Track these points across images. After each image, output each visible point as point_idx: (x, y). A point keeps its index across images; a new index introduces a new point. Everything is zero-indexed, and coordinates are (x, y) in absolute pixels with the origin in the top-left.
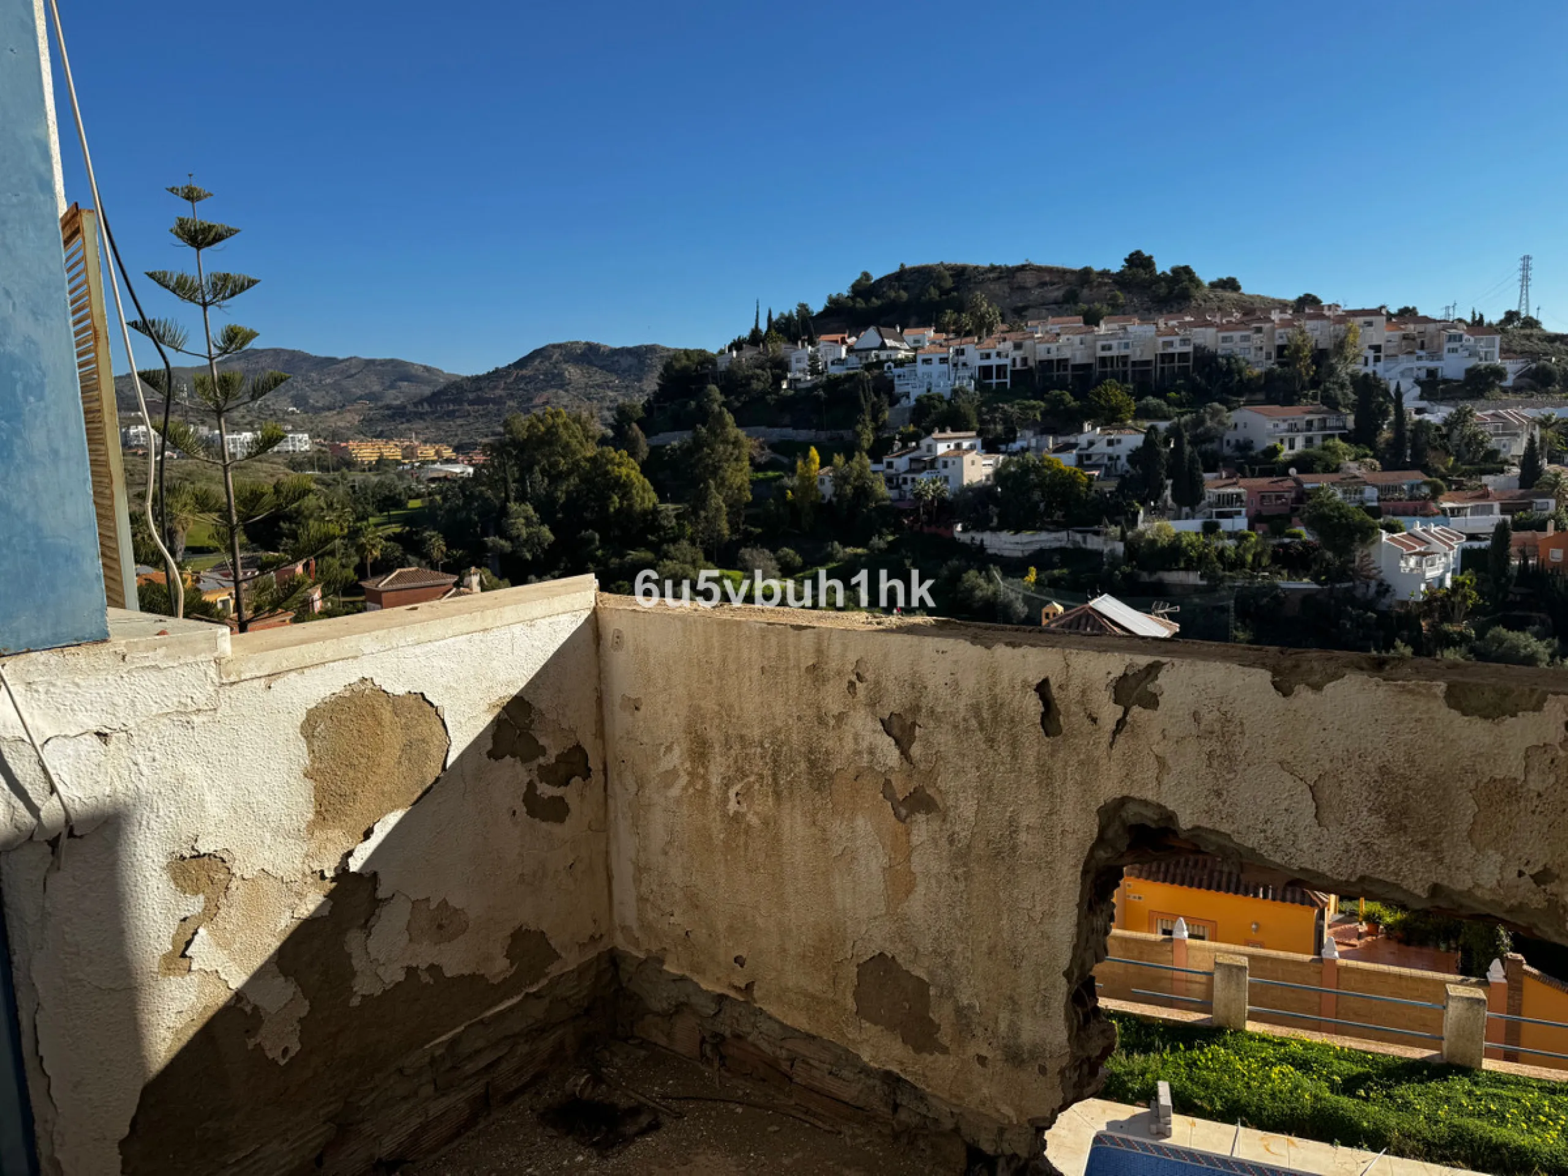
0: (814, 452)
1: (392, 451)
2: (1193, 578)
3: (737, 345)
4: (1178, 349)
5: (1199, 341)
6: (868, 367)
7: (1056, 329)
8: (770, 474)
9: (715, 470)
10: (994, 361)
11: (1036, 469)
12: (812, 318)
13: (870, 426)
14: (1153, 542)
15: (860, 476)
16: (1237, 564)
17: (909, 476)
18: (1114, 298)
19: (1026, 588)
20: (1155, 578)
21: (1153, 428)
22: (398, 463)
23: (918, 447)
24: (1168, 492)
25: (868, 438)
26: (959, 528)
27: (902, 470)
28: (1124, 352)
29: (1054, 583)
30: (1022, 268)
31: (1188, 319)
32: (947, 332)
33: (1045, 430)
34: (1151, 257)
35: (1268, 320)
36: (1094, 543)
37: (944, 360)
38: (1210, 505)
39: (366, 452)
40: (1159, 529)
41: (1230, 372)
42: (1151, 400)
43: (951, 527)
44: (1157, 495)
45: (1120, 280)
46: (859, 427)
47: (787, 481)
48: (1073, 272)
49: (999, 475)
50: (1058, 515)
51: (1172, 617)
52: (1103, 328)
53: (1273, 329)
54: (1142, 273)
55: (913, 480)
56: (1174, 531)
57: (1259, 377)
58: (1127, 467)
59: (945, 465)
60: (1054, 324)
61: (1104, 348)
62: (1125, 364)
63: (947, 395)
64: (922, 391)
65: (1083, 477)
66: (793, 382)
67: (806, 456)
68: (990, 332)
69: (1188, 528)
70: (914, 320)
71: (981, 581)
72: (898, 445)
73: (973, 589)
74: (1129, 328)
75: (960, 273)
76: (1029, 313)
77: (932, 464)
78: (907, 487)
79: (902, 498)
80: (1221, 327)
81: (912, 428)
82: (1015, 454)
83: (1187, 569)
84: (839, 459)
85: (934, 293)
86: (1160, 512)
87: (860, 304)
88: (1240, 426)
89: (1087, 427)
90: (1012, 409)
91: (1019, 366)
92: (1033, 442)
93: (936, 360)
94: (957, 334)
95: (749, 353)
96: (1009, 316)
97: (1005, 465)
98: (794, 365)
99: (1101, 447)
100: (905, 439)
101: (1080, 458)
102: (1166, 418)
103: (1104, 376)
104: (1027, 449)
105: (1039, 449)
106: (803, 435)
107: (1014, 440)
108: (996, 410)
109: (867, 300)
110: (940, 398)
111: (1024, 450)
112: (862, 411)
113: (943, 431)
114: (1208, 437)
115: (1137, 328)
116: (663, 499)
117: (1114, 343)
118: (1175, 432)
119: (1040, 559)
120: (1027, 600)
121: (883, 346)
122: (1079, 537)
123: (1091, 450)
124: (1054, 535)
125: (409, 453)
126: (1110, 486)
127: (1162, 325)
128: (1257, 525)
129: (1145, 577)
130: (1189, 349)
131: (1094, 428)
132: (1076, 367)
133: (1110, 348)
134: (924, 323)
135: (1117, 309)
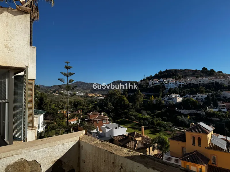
0: (153, 96)
1: (94, 95)
2: (217, 119)
3: (141, 81)
4: (212, 82)
5: (216, 81)
6: (161, 84)
7: (191, 79)
8: (146, 99)
9: (137, 99)
10: (181, 83)
11: (189, 100)
12: (153, 77)
13: (162, 92)
14: (210, 113)
15: (160, 100)
16: (225, 117)
17: (168, 100)
18: (201, 74)
19: (188, 119)
20: (210, 119)
21: (208, 94)
22: (94, 97)
23: (169, 96)
24: (212, 104)
25: (161, 94)
26: (176, 109)
27: (167, 99)
28: (203, 82)
29: (193, 119)
30: (186, 70)
31: (213, 77)
32: (174, 79)
33: (190, 94)
34: (207, 68)
35: (228, 77)
36: (199, 112)
37: (173, 83)
38: (220, 107)
39: (90, 95)
40: (211, 110)
41: (221, 85)
42: (208, 90)
43: (175, 109)
44: (210, 105)
45: (202, 71)
46: (160, 93)
47: (148, 101)
48: (194, 70)
49: (183, 101)
50: (193, 107)
51: (214, 126)
52: (199, 79)
53: (229, 79)
54: (205, 71)
55: (169, 101)
56: (213, 111)
57: (227, 86)
58: (204, 100)
59: (174, 99)
60: (191, 78)
61: (199, 82)
62: (203, 84)
63: (174, 88)
64: (170, 88)
65: (197, 101)
66: (149, 86)
67: (151, 97)
68: (181, 79)
69: (216, 110)
70: (168, 77)
71: (180, 118)
72: (166, 96)
73: (179, 119)
74: (204, 79)
75: (176, 71)
76: (187, 76)
77: (172, 98)
78: (168, 102)
79: (167, 104)
80: (219, 78)
81: (168, 93)
82: (185, 98)
83: (216, 117)
84: (156, 97)
85: (171, 73)
86: (211, 108)
87: (160, 75)
88: (224, 94)
89: (197, 94)
90: (185, 91)
91: (185, 84)
92: (188, 96)
93: (172, 83)
94: (175, 79)
95: (143, 82)
96: (184, 77)
97: (184, 99)
98: (150, 84)
99: (200, 97)
100: (167, 95)
101: (196, 99)
102: (211, 93)
103: (200, 86)
104: (188, 97)
105: (189, 97)
106: (151, 94)
107: (185, 95)
108: (182, 90)
109: (161, 74)
110: (173, 89)
111: (187, 97)
112: (160, 90)
113: (173, 94)
114: (218, 96)
115: (205, 79)
116: (130, 102)
117: (201, 81)
118: (212, 95)
119: (190, 114)
120: (188, 121)
121: (163, 81)
122: (197, 111)
123: (198, 97)
124: (192, 111)
125: (96, 95)
126: (202, 103)
127: (209, 78)
128: (228, 111)
129: (209, 118)
130: (214, 82)
131: (198, 94)
132: (195, 84)
133: (200, 82)
134: (170, 78)
135: (201, 76)
